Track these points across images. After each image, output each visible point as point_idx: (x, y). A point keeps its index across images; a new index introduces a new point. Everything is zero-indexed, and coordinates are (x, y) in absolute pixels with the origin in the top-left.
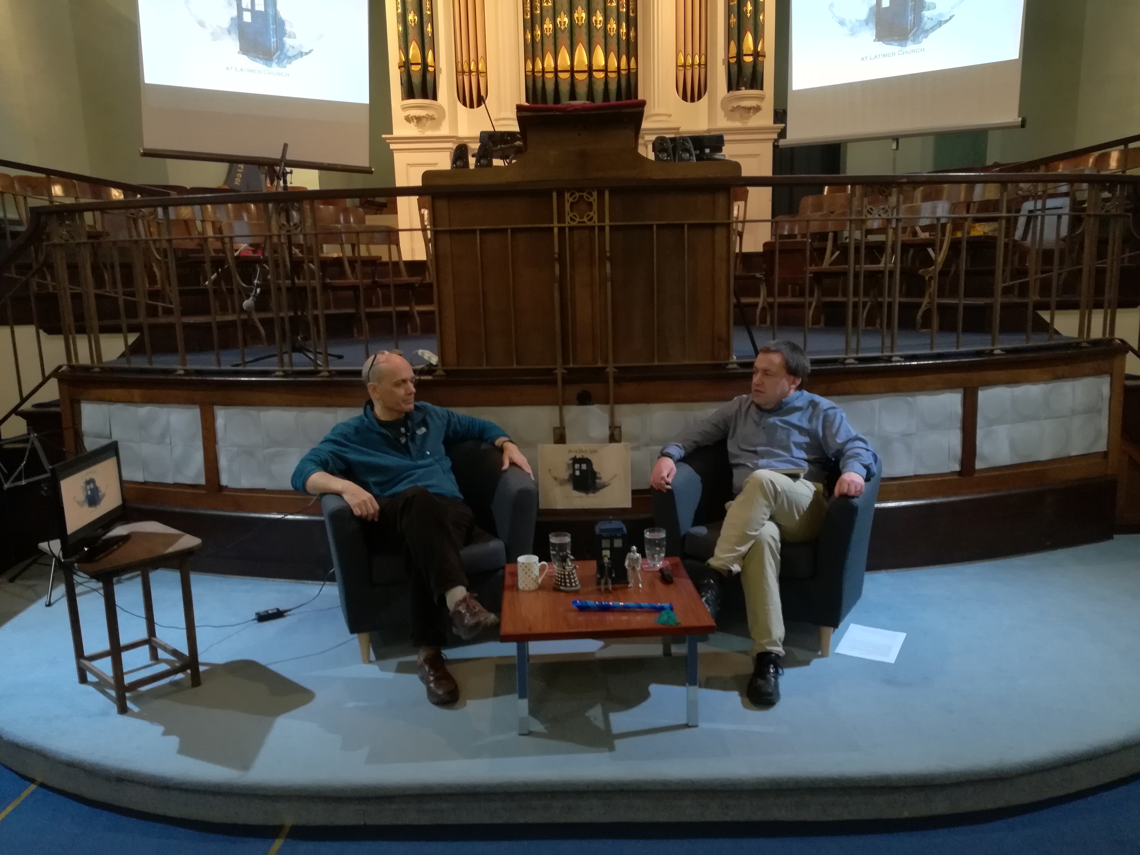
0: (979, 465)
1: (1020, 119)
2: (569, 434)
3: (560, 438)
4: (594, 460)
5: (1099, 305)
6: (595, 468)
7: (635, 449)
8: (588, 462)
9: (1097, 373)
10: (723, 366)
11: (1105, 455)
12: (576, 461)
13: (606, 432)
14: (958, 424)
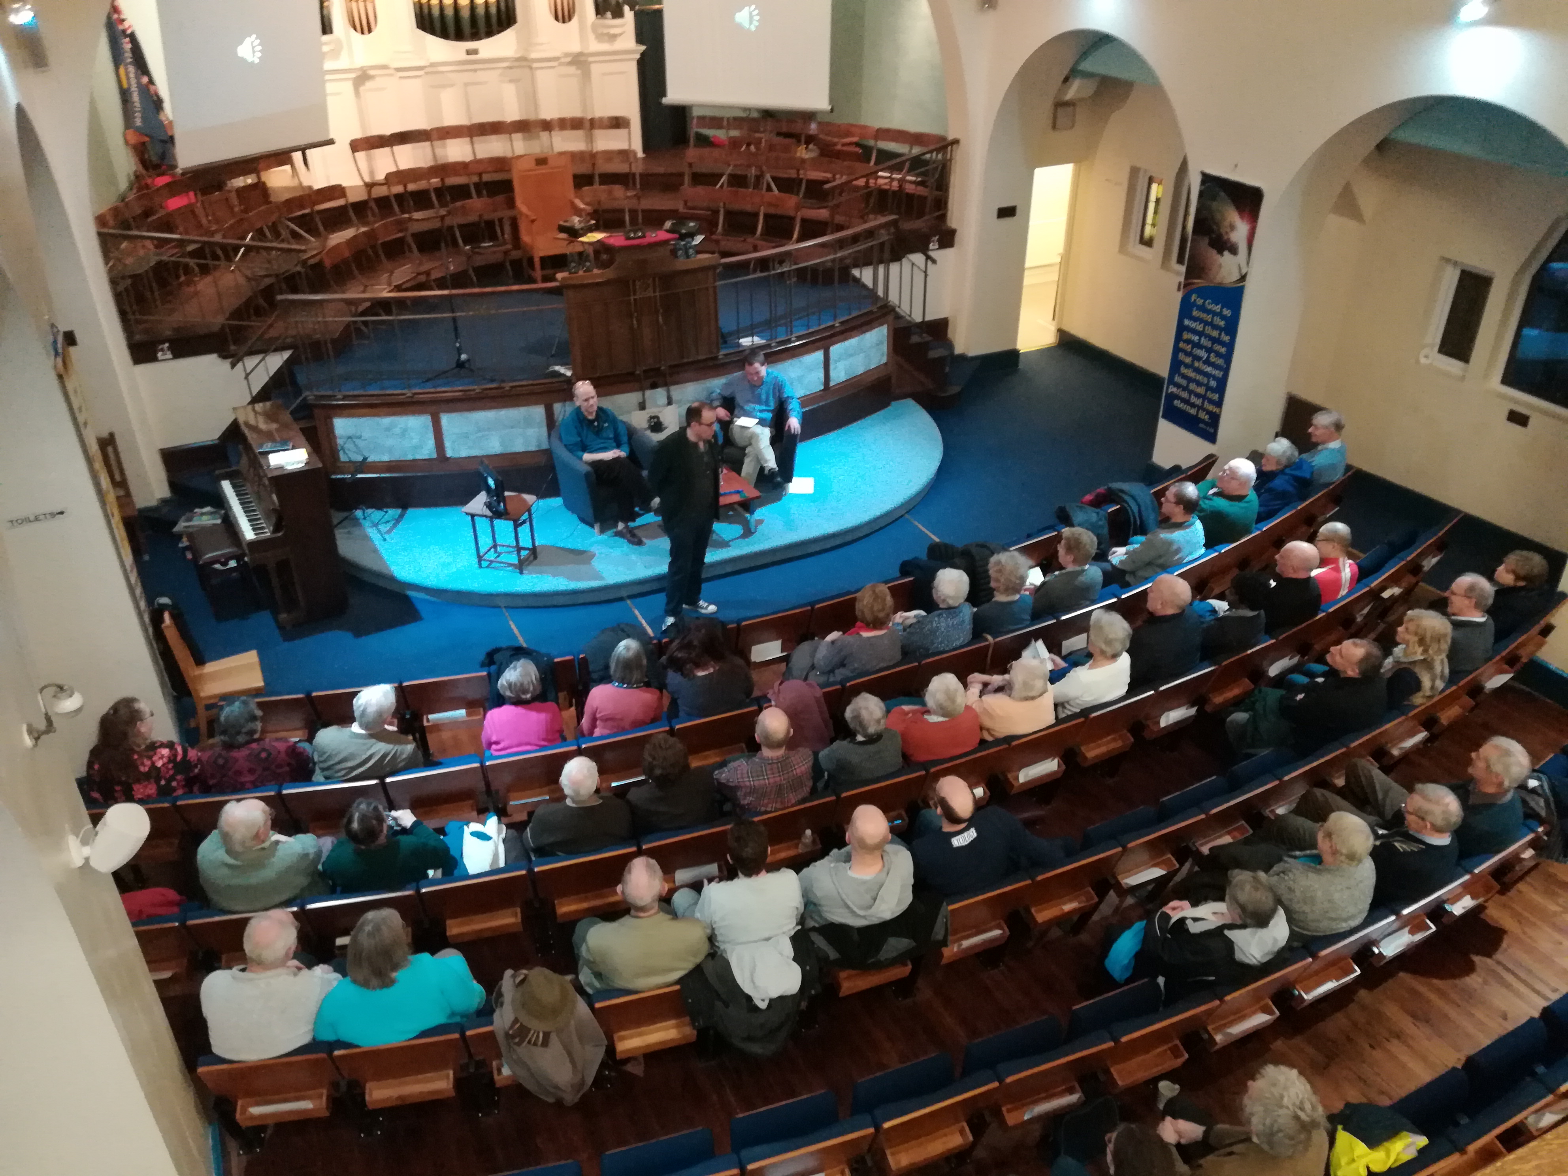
0: (832, 384)
1: (830, 107)
2: (648, 405)
3: (642, 406)
4: (660, 415)
5: (881, 262)
6: (661, 420)
7: (680, 407)
8: (658, 417)
9: (881, 324)
10: (716, 358)
11: (886, 364)
12: (651, 418)
13: (665, 401)
14: (822, 366)
